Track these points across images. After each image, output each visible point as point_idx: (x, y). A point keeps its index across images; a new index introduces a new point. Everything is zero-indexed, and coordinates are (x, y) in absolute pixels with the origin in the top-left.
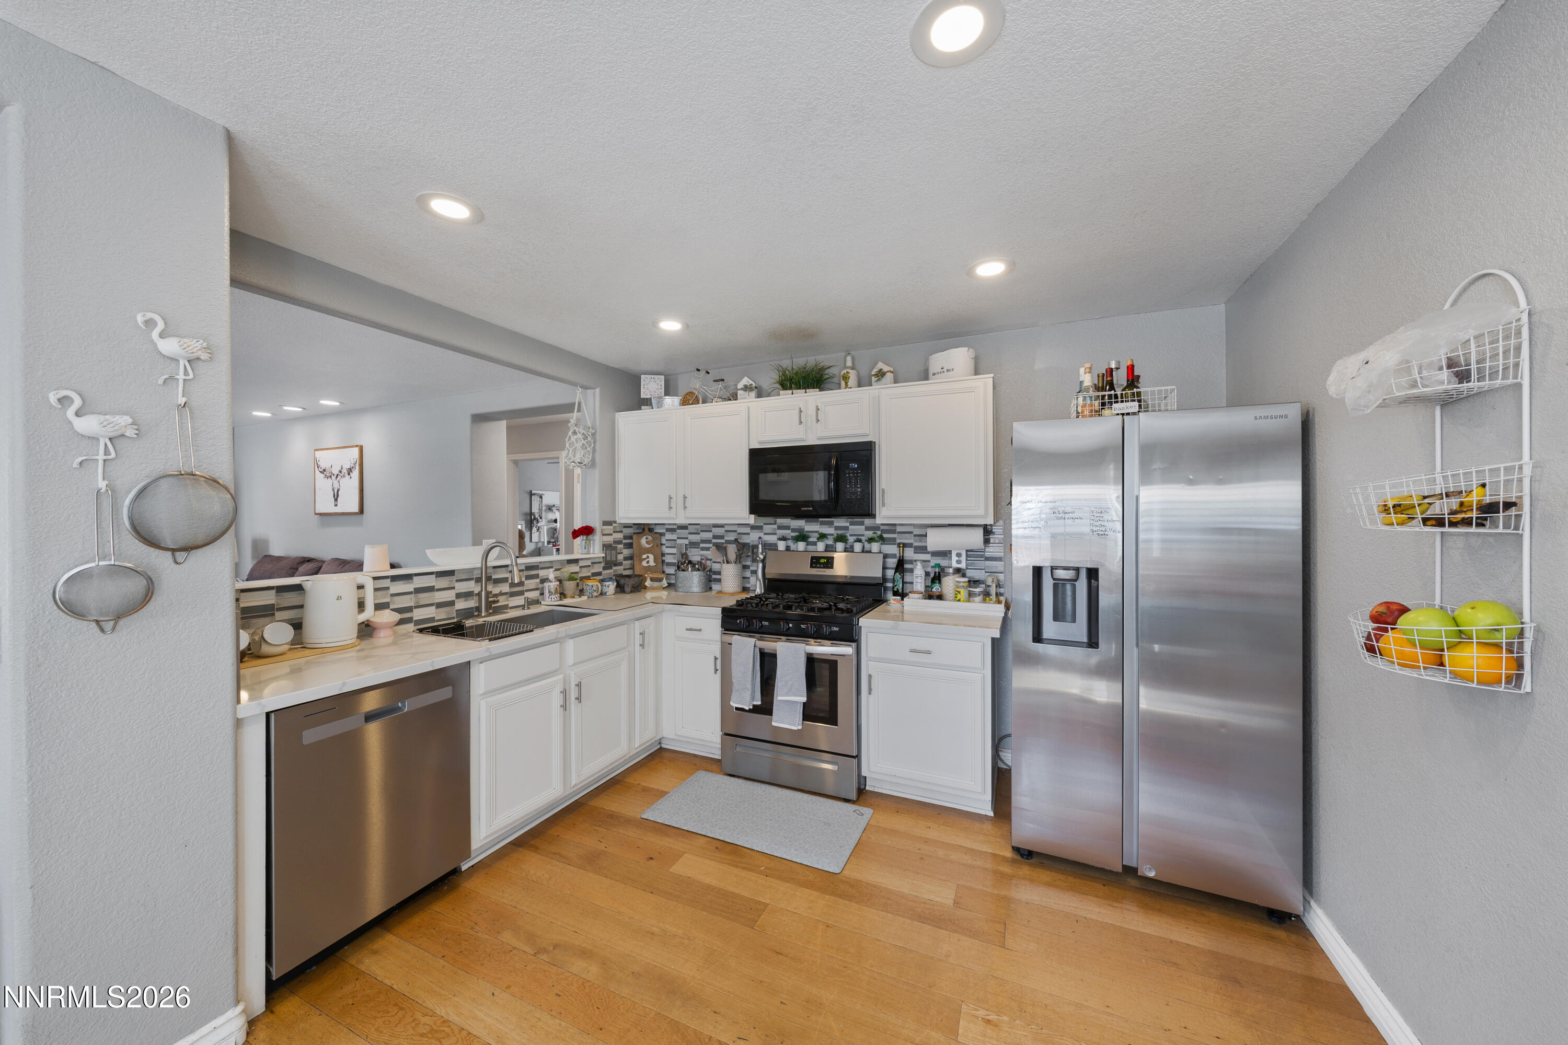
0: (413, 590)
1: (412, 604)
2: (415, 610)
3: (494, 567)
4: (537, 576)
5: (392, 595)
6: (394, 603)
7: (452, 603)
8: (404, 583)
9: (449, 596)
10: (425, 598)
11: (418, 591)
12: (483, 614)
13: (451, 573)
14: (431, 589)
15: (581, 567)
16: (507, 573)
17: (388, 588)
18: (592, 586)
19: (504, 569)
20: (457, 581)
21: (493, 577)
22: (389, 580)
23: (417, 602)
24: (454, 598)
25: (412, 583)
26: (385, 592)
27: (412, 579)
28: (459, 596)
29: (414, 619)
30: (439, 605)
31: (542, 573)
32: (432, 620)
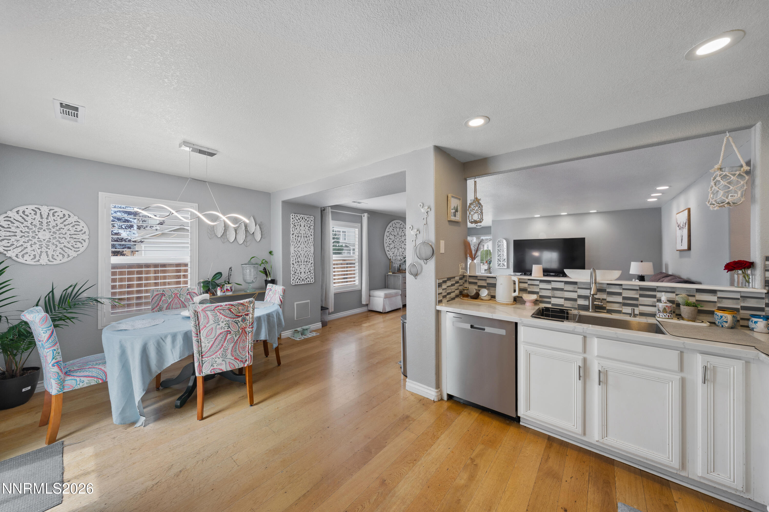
0: (551, 288)
1: (550, 295)
2: (552, 298)
3: (608, 284)
4: (654, 297)
5: (540, 289)
6: (541, 293)
7: (575, 300)
8: (547, 284)
9: (574, 295)
10: (558, 293)
11: (554, 289)
12: (590, 311)
13: (575, 283)
14: (562, 290)
15: (718, 298)
16: (620, 289)
17: (538, 285)
18: (722, 317)
19: (618, 286)
20: (578, 288)
21: (608, 290)
22: (539, 281)
23: (554, 295)
24: (577, 297)
25: (551, 285)
26: (537, 286)
27: (551, 283)
28: (580, 297)
29: (552, 303)
30: (566, 299)
31: (658, 295)
32: (562, 306)
